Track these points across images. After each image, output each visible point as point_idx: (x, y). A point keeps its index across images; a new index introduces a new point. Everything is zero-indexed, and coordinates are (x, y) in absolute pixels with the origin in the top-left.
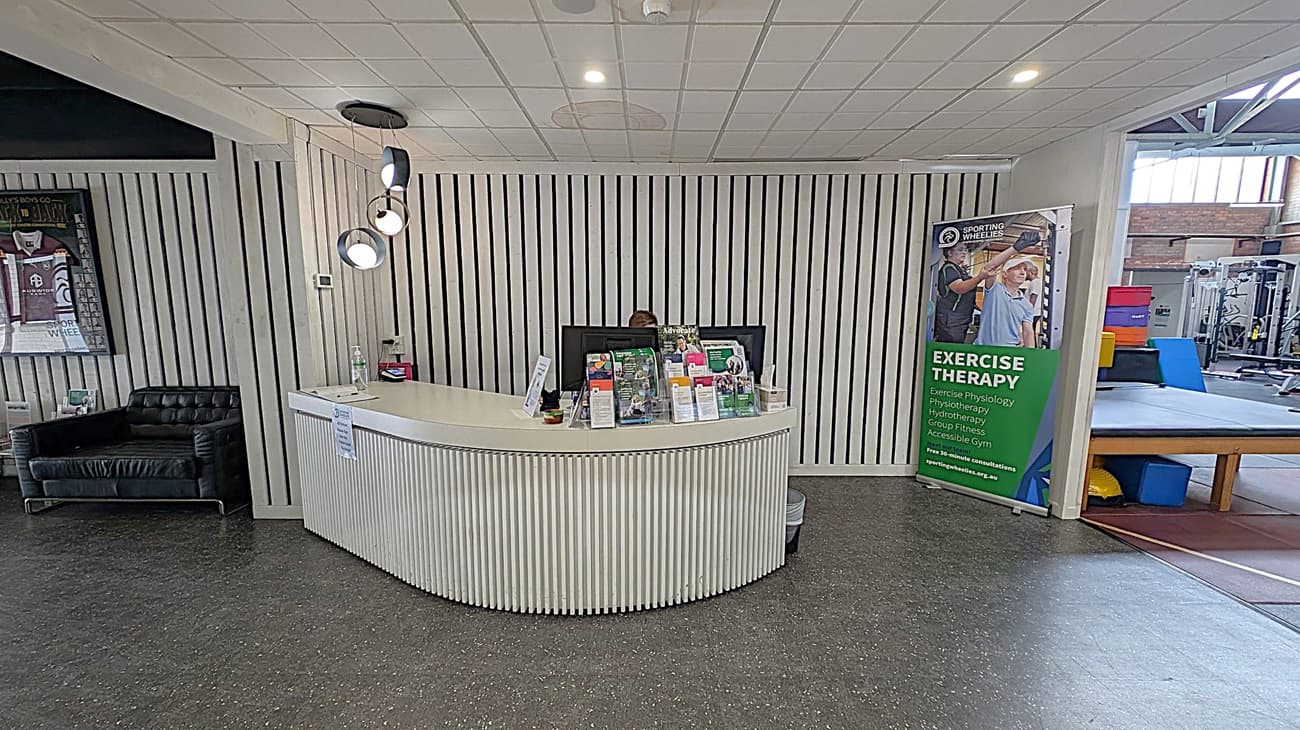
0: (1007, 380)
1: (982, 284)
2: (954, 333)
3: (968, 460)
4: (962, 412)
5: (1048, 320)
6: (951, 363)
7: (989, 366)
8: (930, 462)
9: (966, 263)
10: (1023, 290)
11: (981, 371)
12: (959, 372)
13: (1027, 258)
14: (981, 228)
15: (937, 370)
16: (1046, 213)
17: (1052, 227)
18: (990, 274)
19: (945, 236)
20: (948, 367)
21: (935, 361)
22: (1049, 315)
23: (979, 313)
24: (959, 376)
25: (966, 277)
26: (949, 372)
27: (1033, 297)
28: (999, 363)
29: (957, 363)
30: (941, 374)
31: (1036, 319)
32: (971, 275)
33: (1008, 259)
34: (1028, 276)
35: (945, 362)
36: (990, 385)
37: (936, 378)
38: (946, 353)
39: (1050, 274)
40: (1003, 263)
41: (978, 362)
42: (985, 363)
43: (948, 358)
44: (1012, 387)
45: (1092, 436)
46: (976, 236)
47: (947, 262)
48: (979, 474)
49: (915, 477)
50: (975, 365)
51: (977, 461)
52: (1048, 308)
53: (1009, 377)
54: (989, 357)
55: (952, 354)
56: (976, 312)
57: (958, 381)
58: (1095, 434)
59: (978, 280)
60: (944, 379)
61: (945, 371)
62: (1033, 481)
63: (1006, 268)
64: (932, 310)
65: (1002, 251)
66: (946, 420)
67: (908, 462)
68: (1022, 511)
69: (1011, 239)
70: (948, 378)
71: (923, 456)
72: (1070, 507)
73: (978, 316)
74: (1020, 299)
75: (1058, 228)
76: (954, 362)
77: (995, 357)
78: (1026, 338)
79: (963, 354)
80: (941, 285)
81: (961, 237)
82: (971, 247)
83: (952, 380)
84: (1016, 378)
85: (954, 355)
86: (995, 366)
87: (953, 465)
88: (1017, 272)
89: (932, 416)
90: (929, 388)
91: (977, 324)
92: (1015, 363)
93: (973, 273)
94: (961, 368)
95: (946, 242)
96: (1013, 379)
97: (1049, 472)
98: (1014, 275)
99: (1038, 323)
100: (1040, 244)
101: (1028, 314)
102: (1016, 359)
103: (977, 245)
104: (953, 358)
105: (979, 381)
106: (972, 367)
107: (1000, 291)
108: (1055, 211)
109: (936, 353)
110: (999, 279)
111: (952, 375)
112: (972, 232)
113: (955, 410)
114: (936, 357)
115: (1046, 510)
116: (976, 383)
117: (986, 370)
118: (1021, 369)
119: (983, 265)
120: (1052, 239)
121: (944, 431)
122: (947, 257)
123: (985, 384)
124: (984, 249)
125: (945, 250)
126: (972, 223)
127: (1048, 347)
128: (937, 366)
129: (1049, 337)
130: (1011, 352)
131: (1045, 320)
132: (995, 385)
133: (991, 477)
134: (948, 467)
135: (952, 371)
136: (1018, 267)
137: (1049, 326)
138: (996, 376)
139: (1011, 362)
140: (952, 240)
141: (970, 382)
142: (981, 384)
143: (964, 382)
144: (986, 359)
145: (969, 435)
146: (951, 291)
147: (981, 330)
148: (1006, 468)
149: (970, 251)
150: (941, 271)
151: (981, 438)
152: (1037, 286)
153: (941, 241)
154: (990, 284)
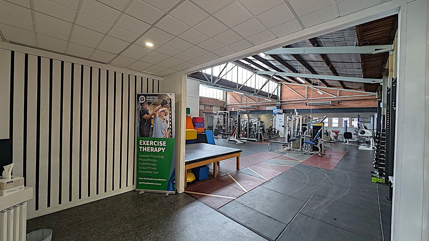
0: (162, 149)
1: (153, 117)
2: (145, 133)
3: (152, 179)
4: (150, 162)
6: (145, 145)
7: (156, 145)
8: (140, 183)
9: (148, 109)
10: (164, 119)
11: (154, 147)
12: (148, 148)
13: (165, 109)
14: (151, 97)
15: (141, 147)
16: (169, 95)
17: (170, 99)
18: (155, 113)
19: (141, 99)
20: (144, 146)
21: (140, 144)
22: (172, 127)
23: (153, 126)
24: (148, 149)
25: (148, 114)
26: (145, 148)
27: (167, 121)
28: (159, 144)
29: (147, 145)
30: (142, 149)
31: (168, 128)
32: (149, 113)
33: (160, 108)
34: (165, 114)
35: (143, 145)
36: (157, 151)
37: (141, 151)
38: (143, 141)
39: (171, 114)
40: (159, 110)
41: (153, 144)
42: (156, 144)
43: (144, 143)
44: (163, 152)
45: (186, 164)
46: (150, 100)
47: (142, 108)
48: (156, 184)
49: (135, 190)
50: (153, 145)
51: (155, 179)
52: (171, 125)
53: (162, 148)
54: (156, 142)
55: (145, 141)
56: (152, 126)
57: (148, 151)
58: (187, 163)
59: (151, 115)
60: (143, 151)
61: (143, 147)
62: (171, 183)
63: (159, 112)
64: (138, 125)
65: (158, 106)
66: (144, 166)
67: (133, 184)
68: (169, 194)
69: (160, 102)
70: (145, 150)
71: (138, 181)
72: (181, 189)
73: (152, 127)
74: (164, 122)
75: (172, 100)
76: (146, 144)
77: (158, 142)
78: (166, 135)
79: (149, 141)
80: (141, 116)
81: (146, 100)
82: (149, 103)
83: (146, 151)
84: (164, 148)
85: (146, 142)
86: (158, 145)
87: (148, 182)
88: (162, 113)
89: (140, 165)
90: (139, 154)
91: (152, 130)
92: (164, 143)
93: (150, 112)
94: (148, 146)
95: (141, 101)
96: (163, 149)
97: (175, 179)
98: (162, 114)
99: (169, 130)
100: (167, 104)
101: (166, 127)
102: (164, 142)
103: (151, 103)
104: (146, 143)
105: (154, 150)
106: (152, 146)
107: (158, 119)
108: (171, 94)
109: (140, 141)
110: (157, 115)
111: (146, 149)
112: (149, 98)
113: (147, 162)
114: (140, 143)
115: (175, 192)
116: (153, 151)
117: (156, 146)
118: (165, 145)
119: (153, 110)
120: (171, 103)
121: (144, 170)
122: (142, 106)
123: (156, 151)
124: (153, 105)
125: (141, 103)
126: (149, 95)
127: (172, 138)
128: (141, 146)
129: (172, 134)
131: (170, 129)
132: (159, 151)
133: (160, 184)
134: (146, 183)
135: (146, 147)
136: (162, 111)
137: (172, 131)
138: (159, 148)
139: (163, 143)
140: (143, 100)
141: (151, 151)
142: (155, 151)
143: (150, 151)
144: (155, 142)
145: (152, 170)
146: (144, 118)
147: (154, 132)
148: (163, 180)
149: (149, 105)
150: (140, 111)
151: (156, 171)
152: (168, 118)
153: (140, 100)
154: (155, 117)
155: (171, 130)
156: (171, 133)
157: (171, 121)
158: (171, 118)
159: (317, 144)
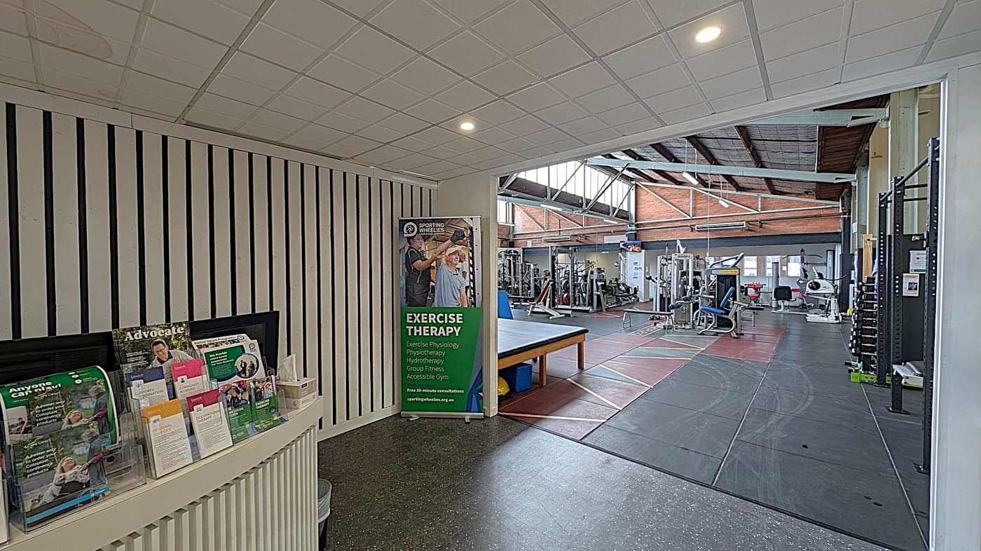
0: (454, 330)
1: (434, 264)
2: (418, 298)
3: (435, 391)
4: (429, 357)
5: (474, 288)
6: (419, 322)
7: (442, 322)
8: (410, 399)
9: (423, 249)
10: (458, 269)
11: (438, 325)
12: (424, 328)
13: (458, 248)
14: (430, 225)
15: (410, 328)
16: (467, 219)
17: (471, 229)
18: (438, 257)
19: (407, 228)
20: (417, 325)
21: (408, 321)
22: (474, 284)
23: (434, 284)
24: (425, 331)
25: (424, 259)
26: (418, 329)
27: (464, 273)
28: (449, 319)
29: (423, 321)
30: (413, 330)
31: (467, 287)
32: (427, 257)
33: (448, 247)
34: (460, 259)
35: (415, 322)
36: (444, 335)
37: (410, 334)
38: (415, 315)
39: (472, 259)
40: (446, 250)
41: (436, 320)
42: (441, 320)
43: (417, 318)
44: (457, 335)
45: (499, 358)
46: (427, 230)
47: (410, 248)
48: (443, 400)
49: (400, 414)
50: (435, 322)
51: (440, 391)
52: (473, 281)
53: (455, 328)
54: (442, 315)
55: (419, 315)
56: (432, 284)
57: (425, 334)
58: (501, 356)
59: (431, 261)
60: (415, 334)
61: (415, 328)
62: (474, 396)
63: (447, 254)
64: (403, 282)
65: (444, 242)
66: (418, 365)
67: (393, 404)
68: (470, 419)
69: (449, 235)
70: (418, 333)
71: (405, 396)
72: (493, 409)
73: (433, 286)
74: (457, 275)
75: (474, 230)
76: (421, 320)
77: (446, 315)
78: (462, 301)
79: (426, 315)
80: (408, 263)
81: (418, 230)
82: (426, 238)
83: (420, 334)
84: (459, 328)
85: (420, 316)
86: (446, 322)
87: (426, 398)
88: (454, 257)
89: (409, 364)
90: (406, 342)
91: (433, 292)
92: (458, 318)
93: (428, 256)
94: (425, 325)
95: (409, 233)
96: (457, 328)
97: (482, 388)
98: (452, 259)
99: (468, 290)
100: (465, 239)
101: (462, 284)
102: (458, 315)
103: (429, 237)
104: (420, 318)
105: (437, 332)
106: (433, 324)
107: (445, 269)
108: (472, 219)
109: (408, 315)
110: (443, 261)
111: (420, 331)
112: (425, 227)
113: (424, 356)
114: (408, 318)
115: (482, 414)
116: (436, 335)
117: (441, 325)
118: (461, 322)
119: (433, 251)
120: (471, 236)
121: (419, 373)
122: (410, 243)
123: (442, 335)
124: (433, 240)
125: (409, 238)
126: (425, 221)
127: (475, 306)
128: (410, 324)
129: (475, 299)
130: (455, 311)
131: (472, 288)
132: (448, 335)
133: (450, 400)
134: (422, 400)
135: (420, 328)
136: (454, 253)
137: (474, 292)
138: (448, 328)
139: (455, 317)
140: (412, 232)
141: (432, 334)
142: (439, 335)
143: (428, 334)
144: (441, 317)
145: (434, 373)
146: (414, 268)
147: (436, 296)
148: (458, 392)
149: (425, 240)
150: (407, 254)
151: (442, 374)
152: (465, 266)
153: (405, 232)
154: (439, 265)
155: (472, 291)
156: (474, 296)
157: (473, 273)
158: (472, 266)
159: (727, 313)
